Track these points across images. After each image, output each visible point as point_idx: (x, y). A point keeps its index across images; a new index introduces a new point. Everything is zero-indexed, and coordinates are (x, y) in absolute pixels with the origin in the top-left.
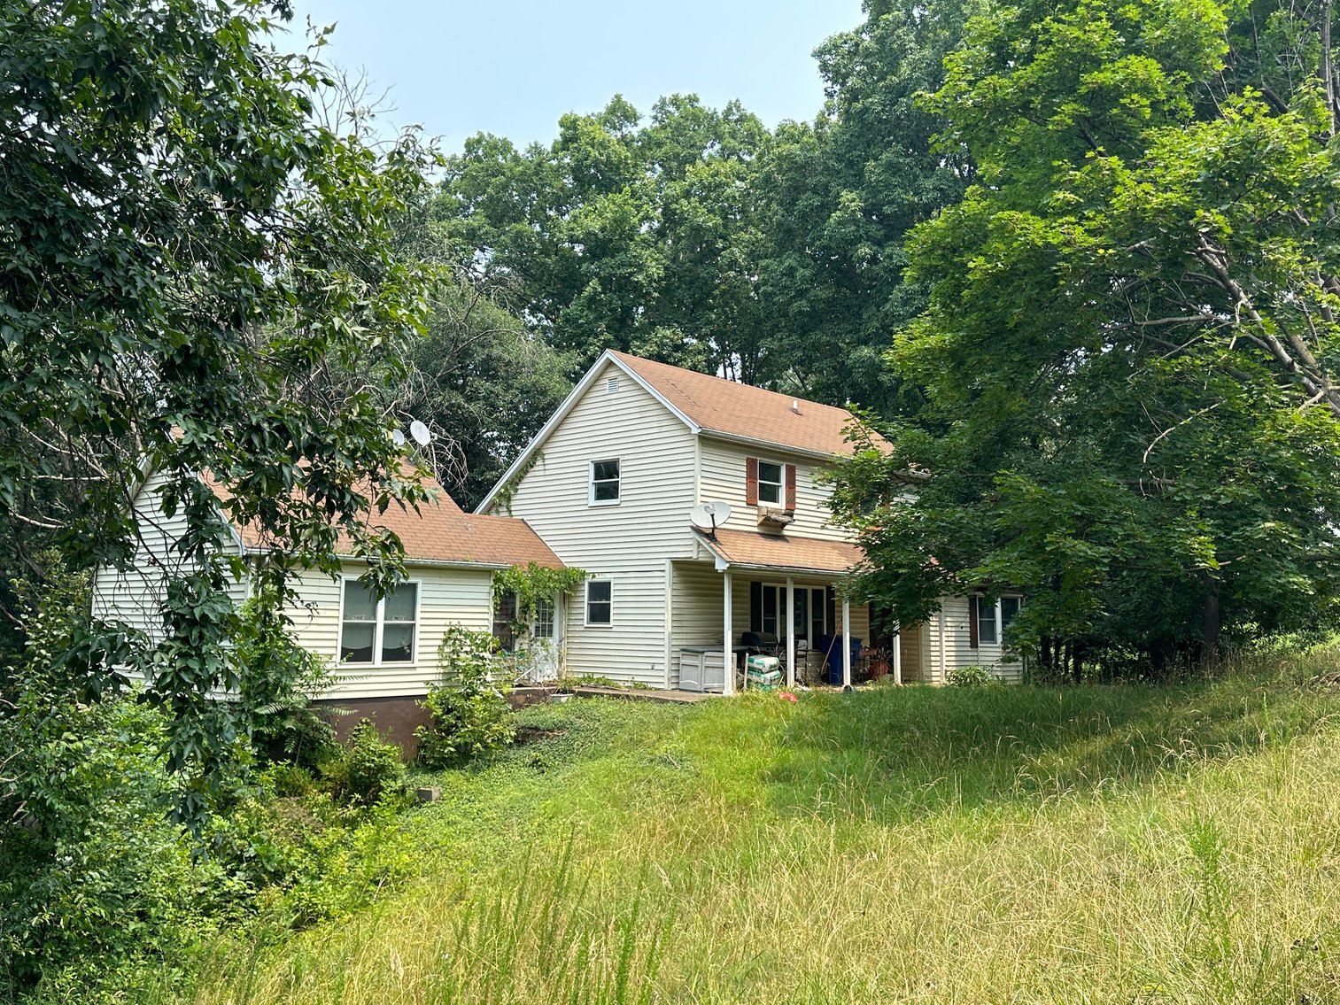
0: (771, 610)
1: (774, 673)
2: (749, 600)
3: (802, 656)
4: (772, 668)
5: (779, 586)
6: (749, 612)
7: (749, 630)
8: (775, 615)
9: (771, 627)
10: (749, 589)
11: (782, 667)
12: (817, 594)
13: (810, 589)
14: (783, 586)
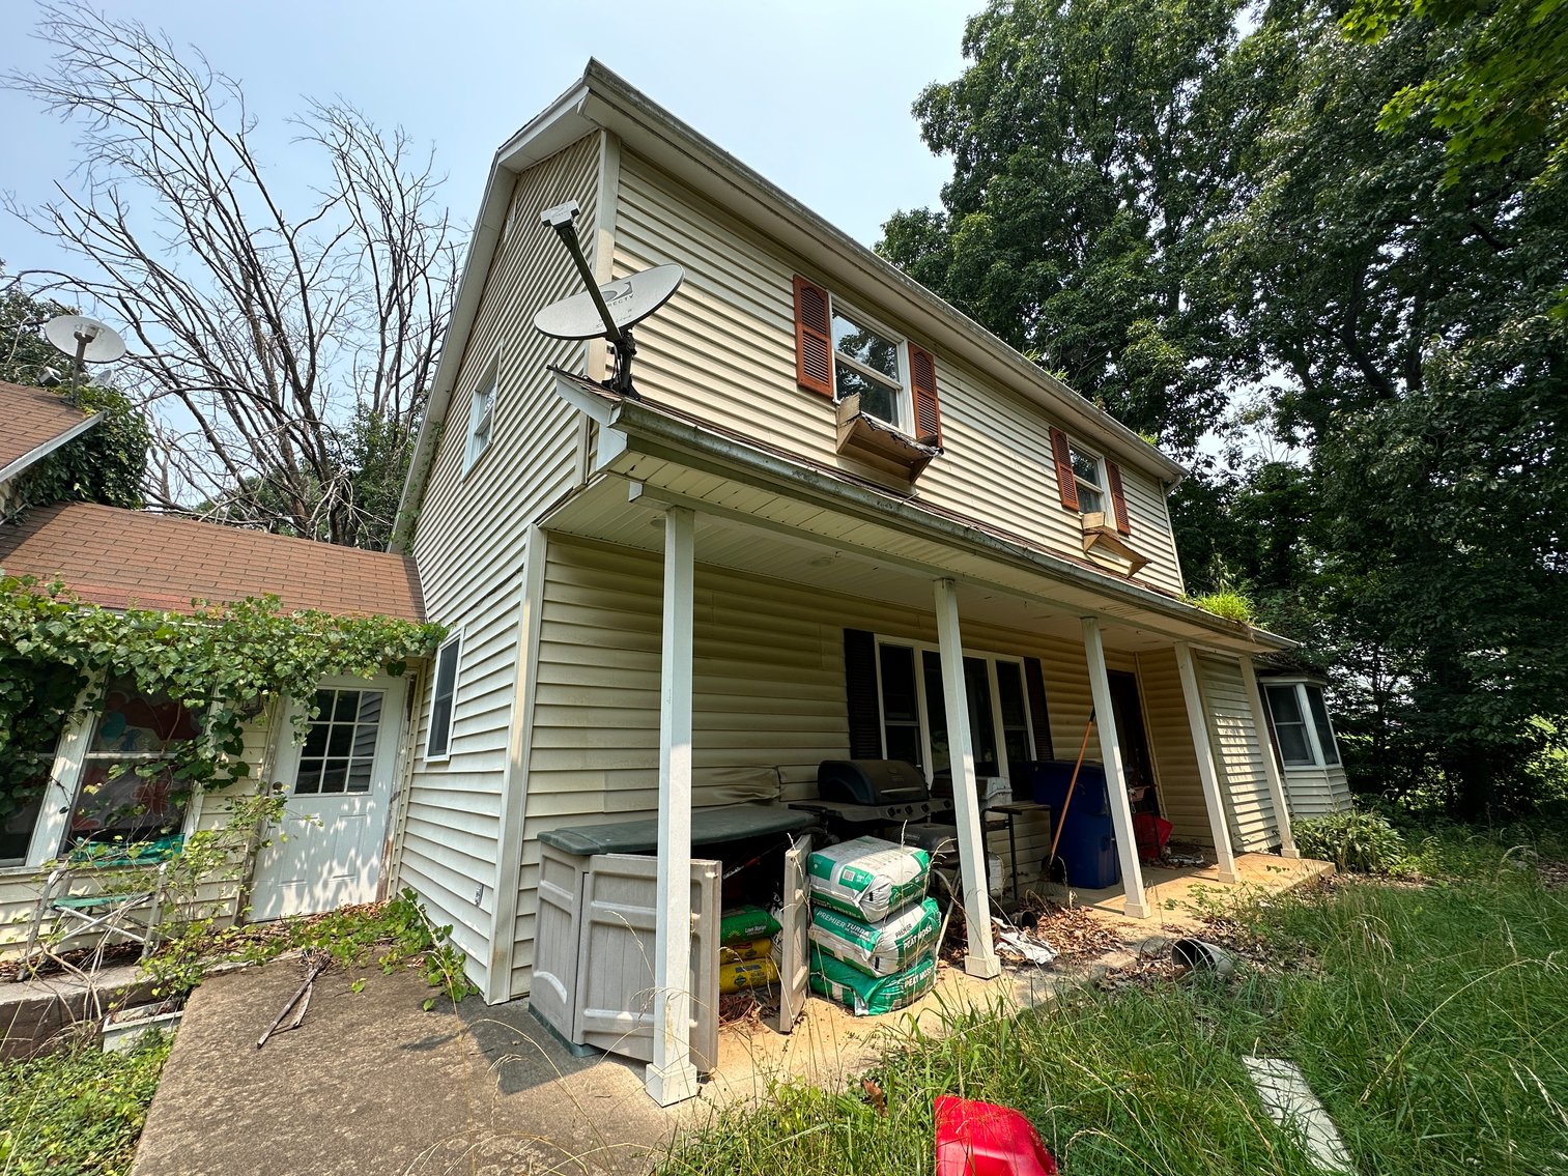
0: (901, 701)
1: (916, 916)
2: (840, 676)
3: (999, 825)
4: (905, 899)
5: (919, 647)
6: (843, 706)
7: (842, 754)
8: (915, 717)
9: (905, 746)
10: (838, 645)
11: (942, 886)
12: (1007, 672)
13: (991, 659)
14: (929, 647)
